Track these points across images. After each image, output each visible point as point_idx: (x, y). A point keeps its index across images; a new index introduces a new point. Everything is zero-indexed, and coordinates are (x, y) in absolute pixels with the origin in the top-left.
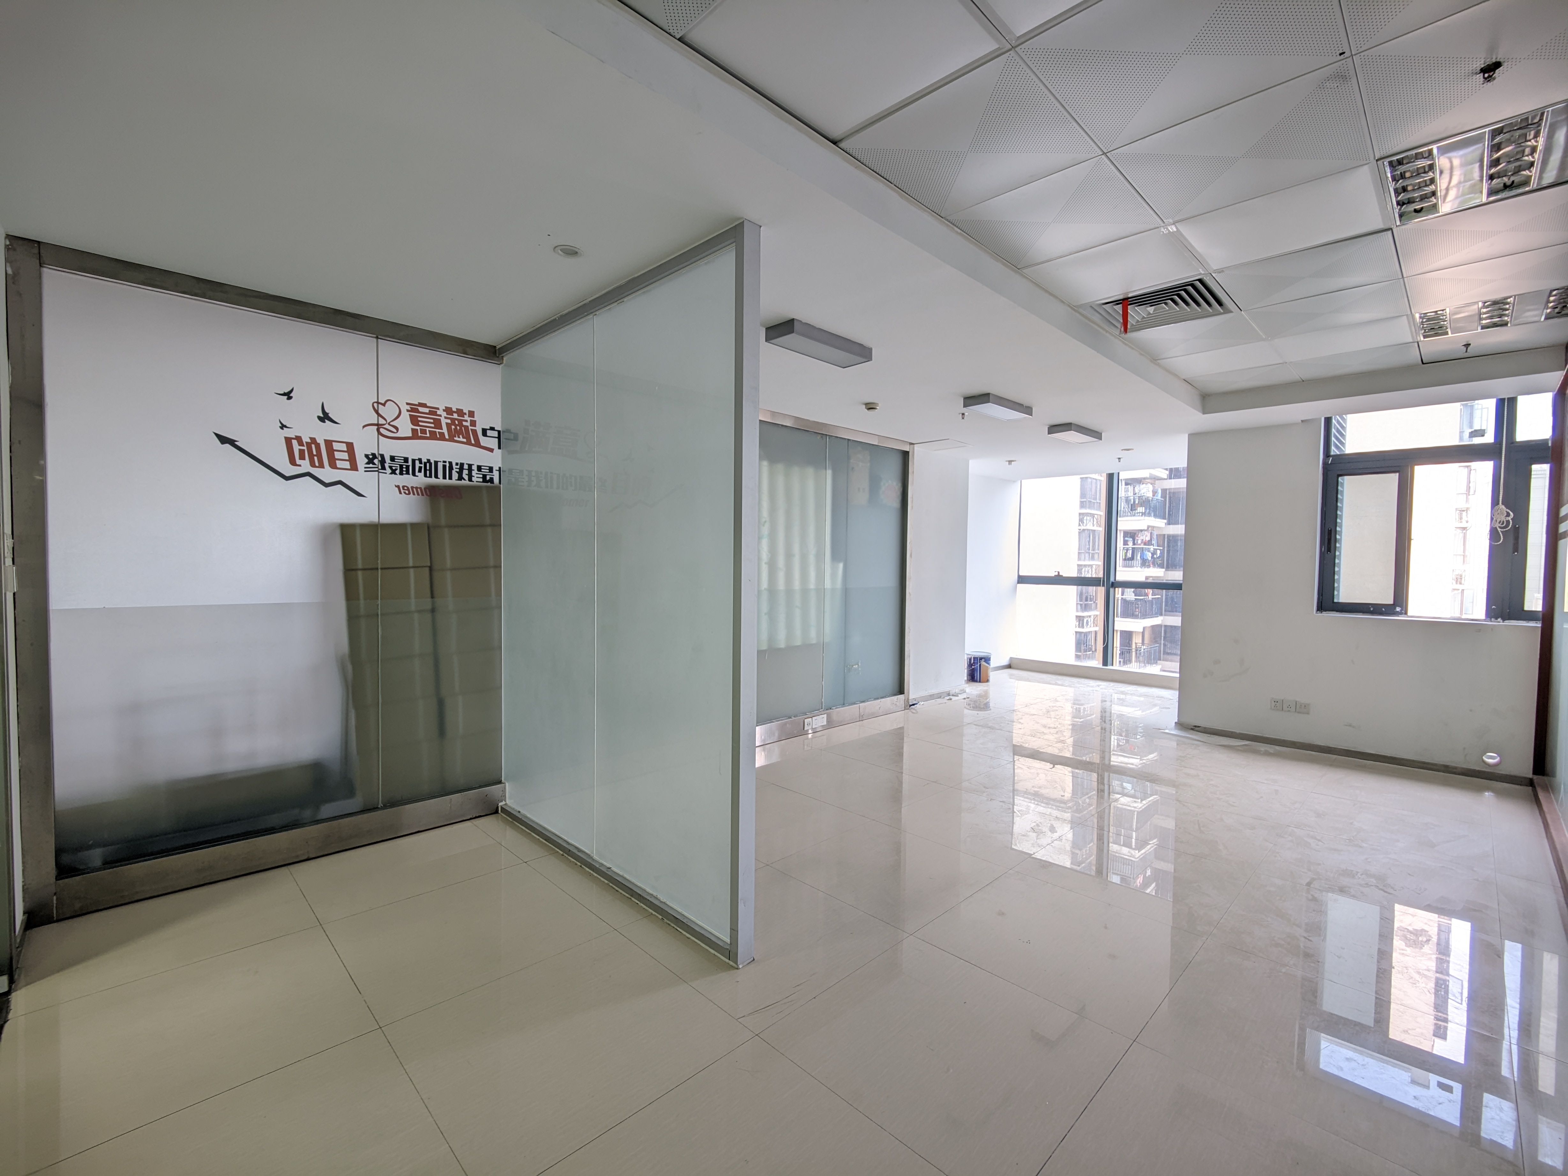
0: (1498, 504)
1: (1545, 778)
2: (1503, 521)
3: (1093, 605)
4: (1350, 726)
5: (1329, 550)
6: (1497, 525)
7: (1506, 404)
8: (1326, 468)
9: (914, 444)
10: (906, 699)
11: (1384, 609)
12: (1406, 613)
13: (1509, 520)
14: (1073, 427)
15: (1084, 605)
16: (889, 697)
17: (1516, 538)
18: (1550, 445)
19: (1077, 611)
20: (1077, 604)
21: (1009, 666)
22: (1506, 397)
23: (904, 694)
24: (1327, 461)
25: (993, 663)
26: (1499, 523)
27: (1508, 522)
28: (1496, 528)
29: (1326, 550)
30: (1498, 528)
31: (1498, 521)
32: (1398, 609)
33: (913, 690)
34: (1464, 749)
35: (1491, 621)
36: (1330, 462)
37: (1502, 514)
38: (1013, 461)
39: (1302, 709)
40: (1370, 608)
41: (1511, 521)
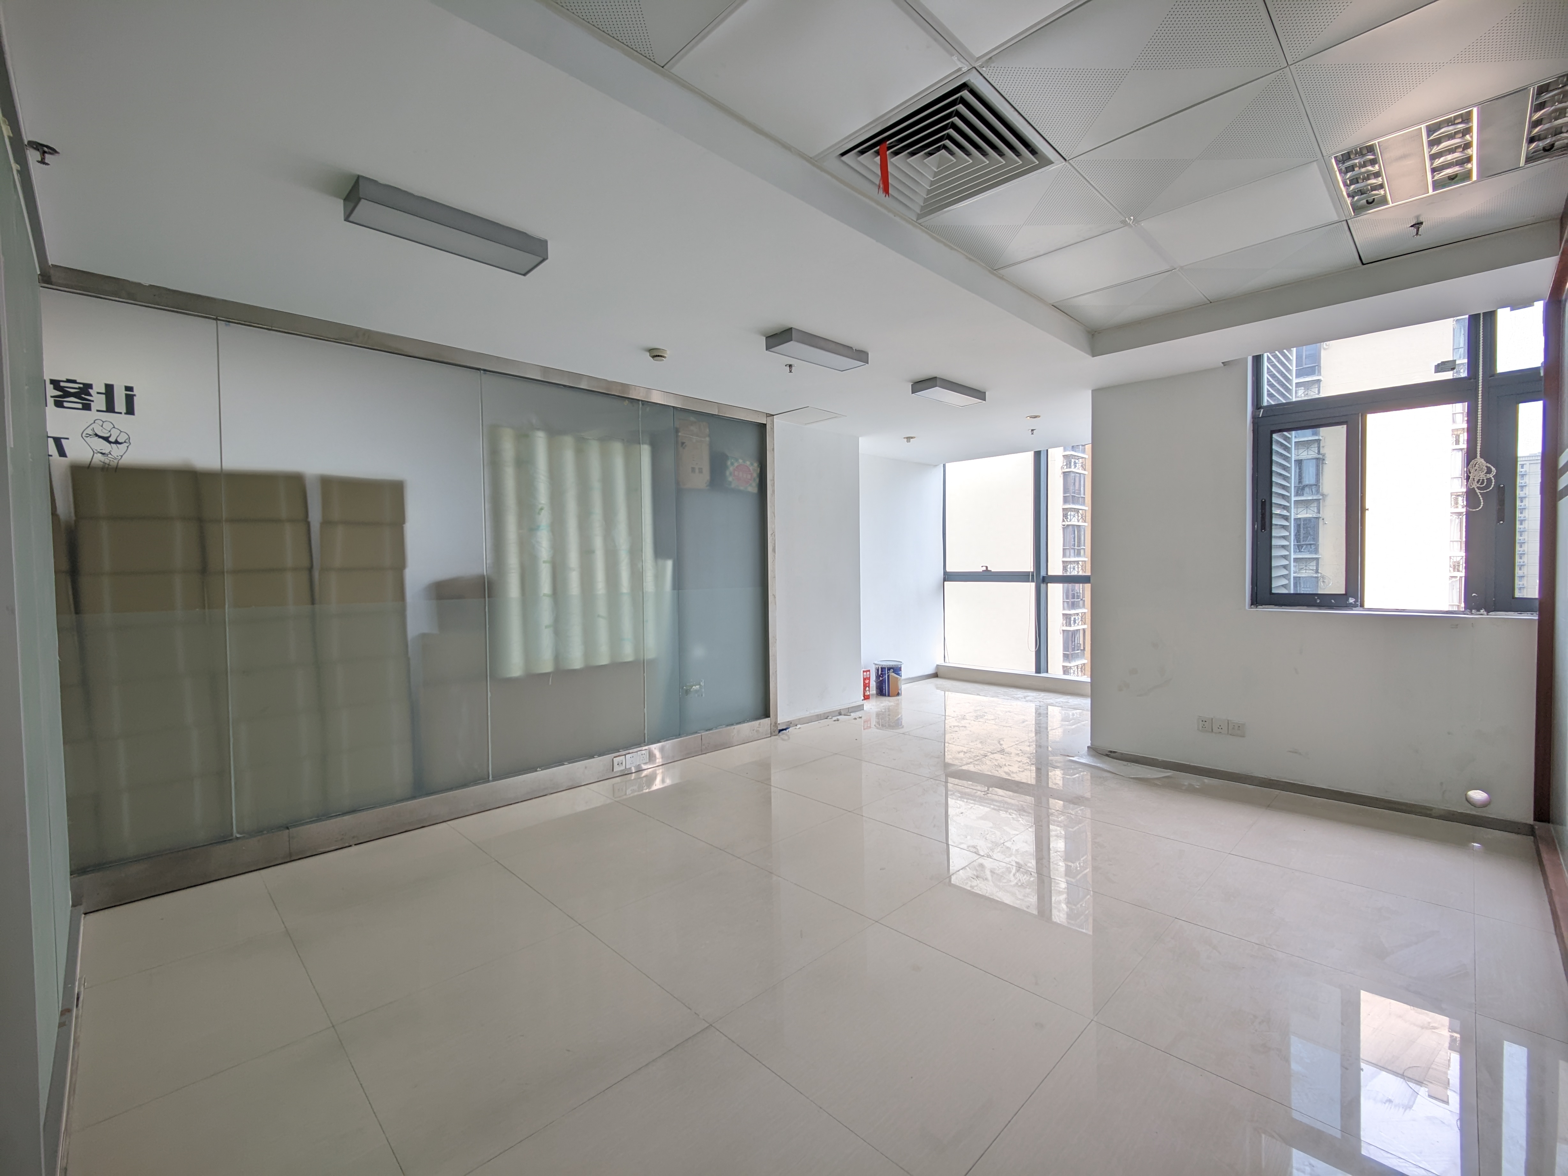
0: (1476, 457)
1: (1551, 825)
2: (1483, 480)
3: (1081, 602)
4: (1296, 753)
5: (1263, 527)
6: (1475, 485)
7: (1481, 323)
8: (1257, 423)
9: (774, 415)
10: (773, 724)
11: (1333, 601)
12: (1362, 605)
13: (1490, 478)
14: (938, 382)
15: (1070, 603)
16: (748, 721)
17: (1501, 503)
18: (1542, 374)
19: (1064, 609)
20: (1063, 602)
21: (936, 675)
22: (1481, 311)
23: (769, 717)
24: (1257, 413)
25: (905, 674)
26: (1478, 482)
27: (1489, 480)
28: (1474, 488)
29: (1260, 528)
30: (1476, 489)
31: (1476, 480)
32: (1351, 600)
33: (783, 712)
34: (1442, 784)
35: (1472, 614)
36: (1261, 416)
37: (1481, 470)
38: (912, 438)
39: (1236, 730)
40: (1316, 600)
41: (1493, 478)
